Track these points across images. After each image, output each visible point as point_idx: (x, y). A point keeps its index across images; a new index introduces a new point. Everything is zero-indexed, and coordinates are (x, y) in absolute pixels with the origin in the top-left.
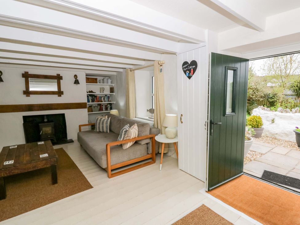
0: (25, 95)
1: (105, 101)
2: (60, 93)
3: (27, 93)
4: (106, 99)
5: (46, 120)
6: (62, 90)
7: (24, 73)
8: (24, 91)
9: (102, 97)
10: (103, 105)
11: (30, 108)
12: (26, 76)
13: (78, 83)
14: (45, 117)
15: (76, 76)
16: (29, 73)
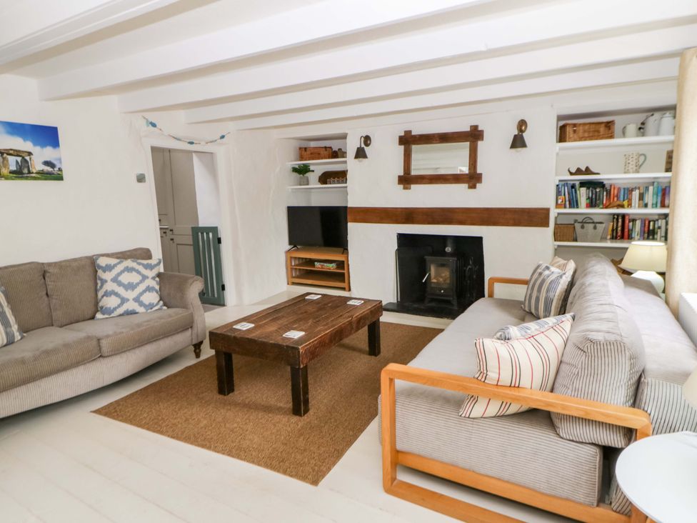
0: (402, 186)
1: (646, 206)
2: (473, 179)
3: (407, 180)
4: (649, 198)
5: (448, 249)
6: (479, 171)
7: (403, 134)
8: (399, 177)
9: (632, 190)
10: (634, 221)
11: (409, 215)
12: (408, 140)
13: (524, 145)
14: (449, 242)
15: (522, 125)
16: (413, 134)
